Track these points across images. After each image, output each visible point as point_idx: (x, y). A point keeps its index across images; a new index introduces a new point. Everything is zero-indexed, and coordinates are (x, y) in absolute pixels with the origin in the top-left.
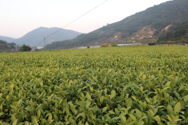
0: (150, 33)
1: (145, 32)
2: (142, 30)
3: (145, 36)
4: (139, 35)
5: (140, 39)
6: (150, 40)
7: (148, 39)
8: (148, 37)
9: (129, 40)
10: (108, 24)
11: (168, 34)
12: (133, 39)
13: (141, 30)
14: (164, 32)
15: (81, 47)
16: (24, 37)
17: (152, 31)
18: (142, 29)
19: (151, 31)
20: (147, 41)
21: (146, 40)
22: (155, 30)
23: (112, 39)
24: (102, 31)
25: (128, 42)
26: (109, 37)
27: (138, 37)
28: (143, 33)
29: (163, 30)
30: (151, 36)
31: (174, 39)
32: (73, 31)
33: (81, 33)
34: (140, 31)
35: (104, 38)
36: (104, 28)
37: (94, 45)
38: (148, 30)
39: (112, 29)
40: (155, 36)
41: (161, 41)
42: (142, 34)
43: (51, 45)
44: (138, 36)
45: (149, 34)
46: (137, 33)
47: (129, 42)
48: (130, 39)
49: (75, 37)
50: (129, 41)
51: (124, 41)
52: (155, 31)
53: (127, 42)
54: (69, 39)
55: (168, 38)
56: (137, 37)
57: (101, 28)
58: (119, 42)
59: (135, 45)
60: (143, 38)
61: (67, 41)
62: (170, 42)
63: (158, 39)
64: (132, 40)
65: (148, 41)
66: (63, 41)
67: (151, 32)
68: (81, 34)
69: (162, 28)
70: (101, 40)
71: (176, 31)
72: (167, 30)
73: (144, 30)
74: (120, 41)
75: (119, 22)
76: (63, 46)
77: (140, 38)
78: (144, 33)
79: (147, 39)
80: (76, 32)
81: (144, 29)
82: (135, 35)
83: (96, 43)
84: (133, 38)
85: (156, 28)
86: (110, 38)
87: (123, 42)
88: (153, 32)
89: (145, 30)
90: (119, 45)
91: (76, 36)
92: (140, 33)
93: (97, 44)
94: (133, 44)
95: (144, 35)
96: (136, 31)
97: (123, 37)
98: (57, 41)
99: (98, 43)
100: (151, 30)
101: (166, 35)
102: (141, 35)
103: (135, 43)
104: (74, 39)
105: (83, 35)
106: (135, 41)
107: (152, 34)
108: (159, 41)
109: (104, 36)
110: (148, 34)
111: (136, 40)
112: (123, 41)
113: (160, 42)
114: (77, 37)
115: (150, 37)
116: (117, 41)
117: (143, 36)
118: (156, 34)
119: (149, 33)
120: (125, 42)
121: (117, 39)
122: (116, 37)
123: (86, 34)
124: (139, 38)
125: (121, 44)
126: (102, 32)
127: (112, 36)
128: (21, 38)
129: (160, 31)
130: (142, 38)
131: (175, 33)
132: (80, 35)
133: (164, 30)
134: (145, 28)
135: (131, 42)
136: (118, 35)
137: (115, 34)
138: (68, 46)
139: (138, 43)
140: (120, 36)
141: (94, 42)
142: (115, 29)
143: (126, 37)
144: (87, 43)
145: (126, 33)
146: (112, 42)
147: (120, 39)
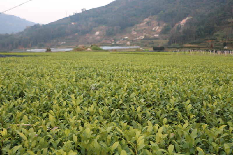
0: (156, 29)
1: (147, 27)
2: (142, 24)
3: (147, 33)
4: (138, 31)
5: (138, 38)
6: (155, 41)
7: (152, 40)
8: (152, 37)
9: (119, 40)
10: (84, 9)
11: (185, 32)
12: (127, 39)
13: (141, 23)
14: (179, 28)
15: (34, 49)
17: (159, 25)
18: (143, 22)
19: (157, 26)
20: (150, 43)
21: (149, 41)
22: (165, 24)
23: (91, 37)
24: (73, 22)
25: (119, 44)
26: (84, 33)
27: (135, 36)
28: (144, 28)
29: (177, 24)
30: (157, 34)
31: (195, 41)
32: (18, 18)
33: (33, 23)
34: (138, 25)
35: (77, 34)
36: (76, 17)
37: (58, 46)
38: (153, 24)
39: (91, 19)
40: (163, 35)
41: (173, 43)
42: (143, 30)
44: (135, 33)
45: (154, 31)
46: (134, 29)
47: (120, 44)
48: (121, 38)
50: (120, 42)
51: (112, 42)
52: (165, 27)
53: (115, 43)
54: (10, 33)
55: (186, 39)
56: (133, 35)
57: (70, 17)
58: (103, 43)
59: (131, 49)
60: (143, 37)
62: (189, 45)
63: (168, 40)
64: (124, 39)
65: (151, 42)
67: (158, 27)
68: (33, 25)
69: (176, 22)
70: (71, 37)
71: (198, 28)
72: (183, 25)
73: (146, 24)
74: (103, 41)
75: (103, 7)
77: (139, 37)
78: (145, 29)
79: (150, 39)
80: (24, 21)
81: (146, 22)
82: (131, 32)
83: (62, 43)
84: (127, 37)
85: (166, 21)
86: (87, 35)
87: (110, 42)
88: (161, 27)
89: (148, 23)
91: (25, 28)
92: (138, 29)
93: (63, 45)
95: (145, 32)
96: (132, 25)
97: (110, 34)
99: (65, 42)
100: (157, 23)
101: (182, 35)
102: (140, 32)
103: (131, 45)
104: (20, 33)
105: (37, 26)
106: (131, 43)
107: (159, 30)
108: (169, 43)
109: (77, 31)
110: (152, 30)
111: (133, 41)
112: (109, 42)
113: (172, 45)
114: (25, 30)
115: (155, 37)
116: (99, 42)
117: (145, 34)
118: (165, 31)
119: (153, 29)
120: (113, 43)
121: (99, 37)
122: (97, 33)
123: (44, 26)
124: (136, 38)
125: (106, 46)
126: (73, 23)
127: (91, 31)
129: (173, 26)
130: (141, 38)
131: (197, 31)
132: (32, 27)
133: (179, 25)
134: (147, 20)
135: (122, 44)
136: (101, 30)
137: (95, 29)
138: (8, 45)
139: (135, 45)
140: (105, 32)
141: (58, 41)
142: (95, 19)
143: (115, 35)
144: (45, 42)
145: (115, 28)
146: (90, 42)
147: (104, 38)
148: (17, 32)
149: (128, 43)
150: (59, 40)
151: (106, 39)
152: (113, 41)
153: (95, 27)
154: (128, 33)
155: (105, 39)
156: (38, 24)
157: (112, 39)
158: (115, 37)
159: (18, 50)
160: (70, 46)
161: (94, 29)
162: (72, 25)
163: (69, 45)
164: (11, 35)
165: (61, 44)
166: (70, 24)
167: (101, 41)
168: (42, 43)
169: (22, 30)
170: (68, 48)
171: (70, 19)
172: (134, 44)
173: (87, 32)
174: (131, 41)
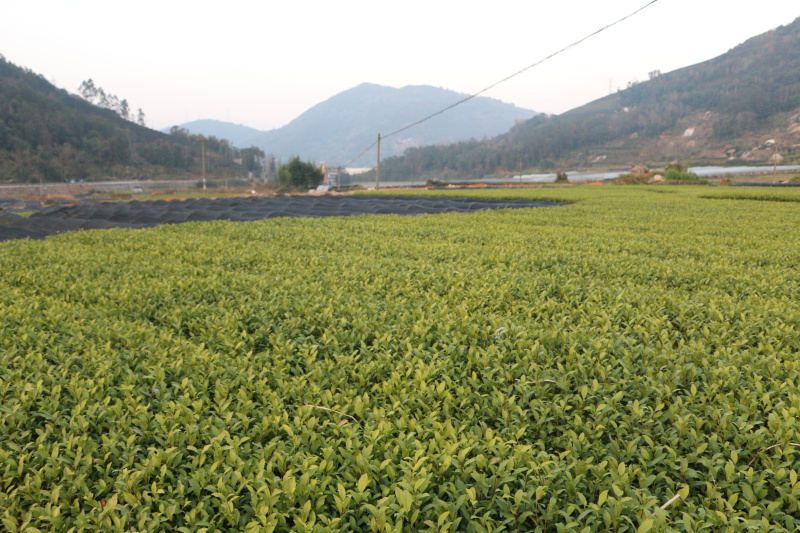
9: (750, 149)
10: (655, 71)
12: (772, 145)
15: (529, 174)
16: (295, 123)
23: (672, 143)
24: (627, 105)
25: (749, 159)
26: (654, 132)
27: (796, 137)
32: (500, 101)
33: (531, 111)
35: (635, 135)
36: (635, 94)
37: (588, 165)
39: (675, 96)
43: (402, 159)
46: (795, 116)
47: (753, 158)
48: (756, 144)
50: (752, 155)
51: (729, 155)
53: (739, 156)
54: (479, 139)
56: (792, 134)
57: (620, 93)
58: (704, 158)
61: (472, 146)
64: (764, 147)
66: (452, 147)
68: (530, 117)
70: (621, 143)
74: (706, 152)
75: (707, 63)
76: (454, 167)
80: (511, 108)
82: (786, 126)
83: (598, 158)
84: (772, 141)
86: (662, 137)
87: (724, 156)
90: (699, 171)
91: (512, 124)
93: (601, 163)
94: (771, 168)
96: (790, 107)
97: (724, 133)
98: (430, 143)
99: (604, 157)
103: (782, 163)
104: (500, 137)
105: (540, 119)
106: (783, 155)
109: (636, 128)
111: (790, 150)
112: (720, 154)
114: (513, 130)
116: (693, 154)
120: (732, 158)
121: (693, 143)
122: (689, 132)
123: (555, 118)
125: (713, 165)
126: (626, 109)
127: (672, 127)
128: (285, 129)
132: (528, 122)
135: (758, 159)
136: (700, 124)
137: (685, 120)
138: (474, 166)
139: (795, 162)
140: (711, 129)
141: (588, 154)
142: (686, 94)
143: (739, 136)
144: (557, 157)
145: (740, 116)
146: (668, 155)
147: (706, 144)
148: (495, 134)
149: (778, 157)
150: (591, 152)
151: (712, 148)
152: (732, 151)
153: (683, 116)
154: (777, 129)
155: (709, 146)
156: (543, 114)
157: (730, 146)
158: (737, 140)
159: (495, 177)
160: (617, 167)
161: (679, 121)
162: (624, 112)
163: (615, 164)
164: (482, 143)
165: (595, 161)
166: (619, 110)
167: (699, 152)
168: (550, 160)
169: (504, 129)
170: (611, 170)
171: (619, 98)
172: (792, 160)
173: (663, 129)
174: (786, 152)
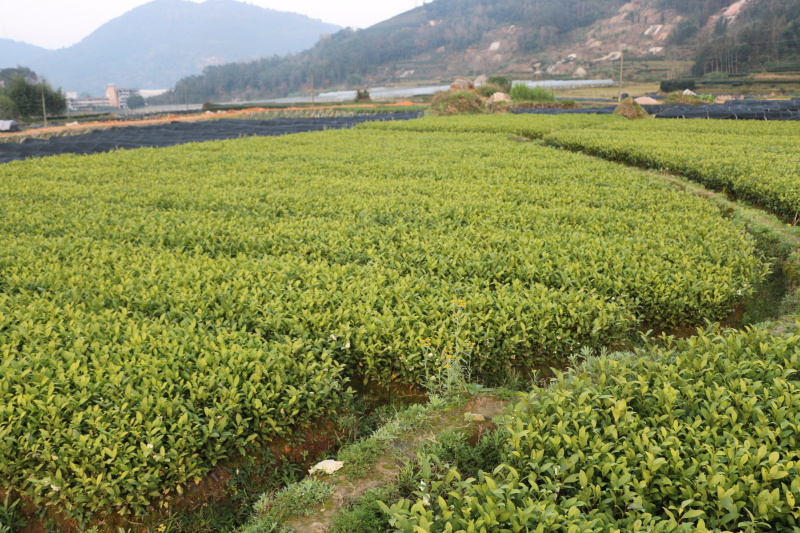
0: (654, 31)
1: (628, 28)
2: (614, 20)
3: (628, 44)
4: (603, 39)
5: (605, 58)
6: (653, 64)
7: (644, 62)
8: (644, 52)
9: (554, 63)
12: (574, 60)
13: (610, 15)
14: (721, 28)
15: (336, 91)
16: (87, 41)
17: (662, 21)
18: (618, 14)
19: (657, 23)
20: (640, 72)
21: (637, 65)
22: (679, 18)
23: (479, 57)
24: (433, 19)
25: (554, 73)
26: (461, 45)
27: (597, 51)
28: (620, 29)
29: (716, 17)
30: (657, 45)
33: (336, 26)
34: (604, 22)
35: (442, 49)
36: (441, 6)
37: (396, 81)
38: (646, 18)
39: (480, 9)
40: (675, 48)
41: (709, 70)
42: (617, 35)
43: (201, 78)
44: (598, 44)
45: (650, 37)
46: (592, 32)
47: (558, 72)
48: (560, 58)
49: (308, 42)
50: (557, 69)
51: (535, 69)
52: (680, 25)
53: (545, 70)
54: (282, 54)
56: (591, 49)
57: (426, 6)
60: (619, 55)
61: (275, 62)
63: (691, 63)
64: (568, 61)
65: (644, 68)
66: (254, 64)
67: (659, 27)
68: (335, 31)
69: (713, 11)
70: (428, 58)
72: (734, 17)
73: (626, 18)
74: (512, 66)
76: (256, 86)
77: (607, 54)
78: (624, 32)
79: (640, 60)
80: (317, 23)
81: (625, 14)
82: (585, 41)
83: (406, 73)
84: (574, 56)
85: (682, 10)
86: (469, 50)
87: (531, 70)
88: (669, 27)
89: (631, 16)
91: (317, 39)
92: (605, 32)
93: (409, 78)
95: (623, 42)
96: (587, 22)
97: (528, 47)
98: (230, 62)
99: (412, 72)
100: (658, 16)
102: (610, 40)
103: (586, 78)
104: (305, 53)
105: (344, 34)
106: (586, 69)
107: (664, 36)
108: (698, 70)
109: (443, 42)
110: (643, 34)
111: (591, 65)
112: (526, 68)
113: (708, 77)
114: (318, 45)
115: (652, 53)
116: (501, 68)
117: (623, 46)
118: (681, 37)
119: (647, 33)
120: (538, 72)
121: (499, 57)
122: (495, 46)
123: (361, 32)
124: (600, 56)
126: (432, 23)
127: (478, 40)
129: (703, 22)
130: (613, 56)
132: (333, 36)
133: (722, 18)
134: (628, 7)
135: (563, 73)
136: (505, 38)
137: (490, 34)
138: (278, 84)
139: (598, 76)
140: (515, 43)
141: (395, 69)
142: (490, 8)
143: (542, 50)
144: (364, 72)
145: (543, 31)
146: (476, 69)
147: (512, 58)
148: (300, 51)
149: (581, 71)
150: (398, 66)
151: (518, 62)
152: (538, 65)
153: (489, 30)
154: (578, 44)
155: (515, 60)
156: (349, 28)
157: (535, 60)
158: (541, 55)
159: (300, 95)
160: (426, 82)
161: (486, 35)
162: (430, 26)
163: (422, 79)
164: (286, 59)
165: (403, 76)
166: (426, 23)
167: (506, 66)
168: (356, 75)
169: (310, 44)
170: (419, 86)
171: (425, 12)
172: (595, 74)
173: (469, 43)
174: (588, 67)
